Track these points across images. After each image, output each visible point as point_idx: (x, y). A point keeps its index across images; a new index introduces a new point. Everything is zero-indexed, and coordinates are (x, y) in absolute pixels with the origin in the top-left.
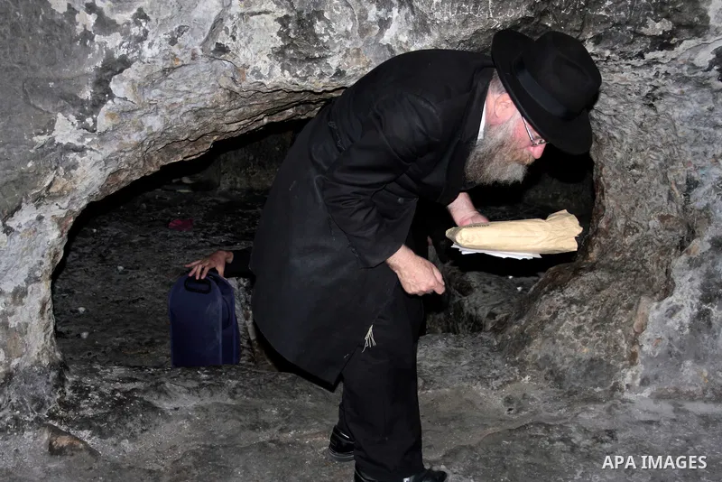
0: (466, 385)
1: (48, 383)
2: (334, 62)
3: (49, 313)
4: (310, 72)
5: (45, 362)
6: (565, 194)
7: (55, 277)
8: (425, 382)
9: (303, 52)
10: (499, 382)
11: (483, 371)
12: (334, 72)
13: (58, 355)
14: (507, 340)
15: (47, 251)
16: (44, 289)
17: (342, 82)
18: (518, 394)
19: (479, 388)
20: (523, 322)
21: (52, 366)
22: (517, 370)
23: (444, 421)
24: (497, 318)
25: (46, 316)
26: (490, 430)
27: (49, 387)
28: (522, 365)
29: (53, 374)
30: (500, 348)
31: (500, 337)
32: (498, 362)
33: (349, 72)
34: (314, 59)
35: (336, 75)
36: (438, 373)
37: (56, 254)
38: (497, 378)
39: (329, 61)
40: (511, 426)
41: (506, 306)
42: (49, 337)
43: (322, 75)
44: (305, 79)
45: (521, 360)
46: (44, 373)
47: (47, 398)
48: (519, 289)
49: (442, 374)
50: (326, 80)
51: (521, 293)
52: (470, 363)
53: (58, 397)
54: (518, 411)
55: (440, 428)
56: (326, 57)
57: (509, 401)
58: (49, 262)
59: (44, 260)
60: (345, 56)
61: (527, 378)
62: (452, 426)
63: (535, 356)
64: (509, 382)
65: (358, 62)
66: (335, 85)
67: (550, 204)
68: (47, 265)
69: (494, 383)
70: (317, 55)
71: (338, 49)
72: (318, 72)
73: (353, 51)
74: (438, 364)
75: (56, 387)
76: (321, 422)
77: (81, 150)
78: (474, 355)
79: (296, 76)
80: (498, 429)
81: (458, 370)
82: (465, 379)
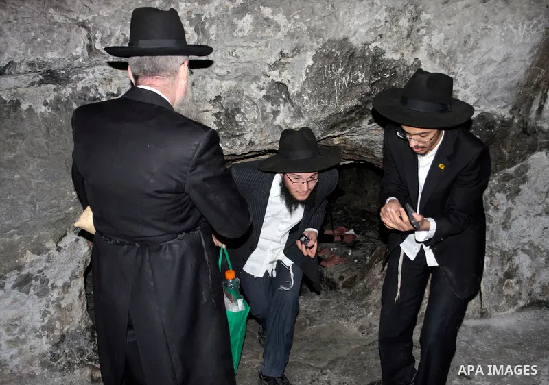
0: (335, 321)
1: (86, 339)
2: (248, 137)
3: (83, 297)
4: (234, 143)
5: (83, 327)
6: (375, 202)
7: (86, 275)
8: (311, 321)
9: (230, 132)
10: (355, 318)
11: (344, 312)
12: (248, 143)
13: (90, 321)
14: (356, 292)
15: (81, 260)
16: (80, 283)
17: (252, 148)
18: (367, 324)
19: (343, 322)
20: (365, 281)
21: (87, 329)
22: (364, 310)
23: (326, 344)
24: (345, 280)
25: (82, 299)
26: (353, 347)
27: (87, 342)
28: (367, 306)
29: (89, 334)
30: (353, 297)
31: (352, 290)
32: (352, 306)
33: (257, 142)
34: (236, 136)
35: (249, 144)
36: (318, 315)
37: (87, 261)
38: (353, 315)
39: (245, 136)
40: (364, 343)
41: (349, 272)
42: (84, 311)
43: (241, 145)
44: (231, 148)
45: (366, 303)
46: (83, 333)
47: (86, 348)
48: (356, 261)
49: (320, 315)
50: (244, 147)
51: (357, 263)
52: (336, 308)
53: (93, 347)
54: (368, 334)
55: (323, 347)
56: (243, 134)
57: (361, 328)
58: (83, 266)
59: (80, 265)
60: (254, 133)
61: (371, 313)
62: (330, 346)
63: (374, 301)
64: (361, 317)
65: (262, 136)
66: (249, 150)
67: (367, 209)
68: (82, 268)
69: (351, 319)
70: (238, 134)
71: (250, 129)
72: (239, 143)
73: (258, 130)
74: (317, 310)
75: (91, 341)
76: (252, 350)
78: (338, 303)
79: (226, 146)
80: (358, 346)
81: (330, 312)
82: (335, 317)
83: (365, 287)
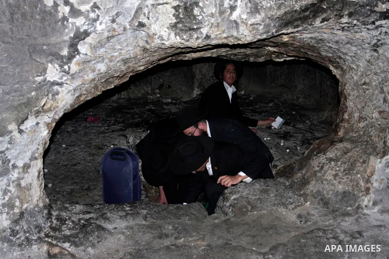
0: (275, 208)
1: (43, 217)
2: (205, 31)
3: (41, 177)
4: (191, 36)
5: (41, 205)
7: (44, 157)
8: (252, 208)
9: (188, 25)
10: (293, 206)
11: (284, 200)
12: (204, 36)
13: (47, 200)
14: (295, 182)
15: (41, 142)
16: (39, 164)
17: (208, 42)
18: (304, 213)
19: (282, 210)
20: (304, 172)
21: (45, 207)
22: (302, 199)
23: (266, 229)
24: (278, 168)
25: (40, 178)
26: (293, 234)
27: (44, 219)
28: (305, 196)
29: (46, 211)
30: (291, 187)
31: (290, 180)
32: (290, 194)
33: (213, 36)
34: (193, 29)
35: (205, 38)
36: (259, 202)
37: (46, 143)
38: (292, 204)
39: (202, 30)
40: (303, 231)
41: (282, 161)
42: (42, 190)
43: (198, 38)
44: (188, 41)
45: (304, 193)
46: (41, 211)
47: (43, 225)
48: (288, 151)
49: (261, 203)
50: (200, 41)
51: (289, 153)
52: (276, 196)
53: (49, 224)
54: (306, 222)
55: (263, 233)
56: (200, 28)
57: (299, 216)
58: (42, 148)
59: (39, 147)
60: (211, 27)
61: (308, 203)
62: (271, 232)
63: (312, 191)
64: (299, 206)
65: (218, 31)
66: (204, 43)
68: (41, 150)
69: (290, 207)
70: (195, 27)
71: (207, 23)
72: (195, 36)
73: (215, 24)
74: (258, 197)
75: (48, 219)
76: (198, 233)
77: (60, 84)
78: (277, 191)
79: (183, 39)
80: (297, 233)
81: (270, 200)
82: (274, 205)
83: (304, 178)
